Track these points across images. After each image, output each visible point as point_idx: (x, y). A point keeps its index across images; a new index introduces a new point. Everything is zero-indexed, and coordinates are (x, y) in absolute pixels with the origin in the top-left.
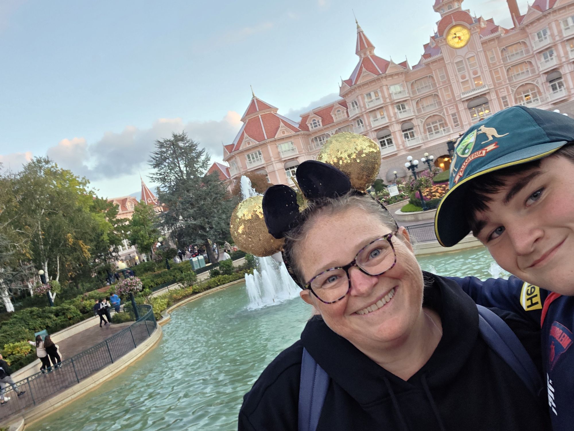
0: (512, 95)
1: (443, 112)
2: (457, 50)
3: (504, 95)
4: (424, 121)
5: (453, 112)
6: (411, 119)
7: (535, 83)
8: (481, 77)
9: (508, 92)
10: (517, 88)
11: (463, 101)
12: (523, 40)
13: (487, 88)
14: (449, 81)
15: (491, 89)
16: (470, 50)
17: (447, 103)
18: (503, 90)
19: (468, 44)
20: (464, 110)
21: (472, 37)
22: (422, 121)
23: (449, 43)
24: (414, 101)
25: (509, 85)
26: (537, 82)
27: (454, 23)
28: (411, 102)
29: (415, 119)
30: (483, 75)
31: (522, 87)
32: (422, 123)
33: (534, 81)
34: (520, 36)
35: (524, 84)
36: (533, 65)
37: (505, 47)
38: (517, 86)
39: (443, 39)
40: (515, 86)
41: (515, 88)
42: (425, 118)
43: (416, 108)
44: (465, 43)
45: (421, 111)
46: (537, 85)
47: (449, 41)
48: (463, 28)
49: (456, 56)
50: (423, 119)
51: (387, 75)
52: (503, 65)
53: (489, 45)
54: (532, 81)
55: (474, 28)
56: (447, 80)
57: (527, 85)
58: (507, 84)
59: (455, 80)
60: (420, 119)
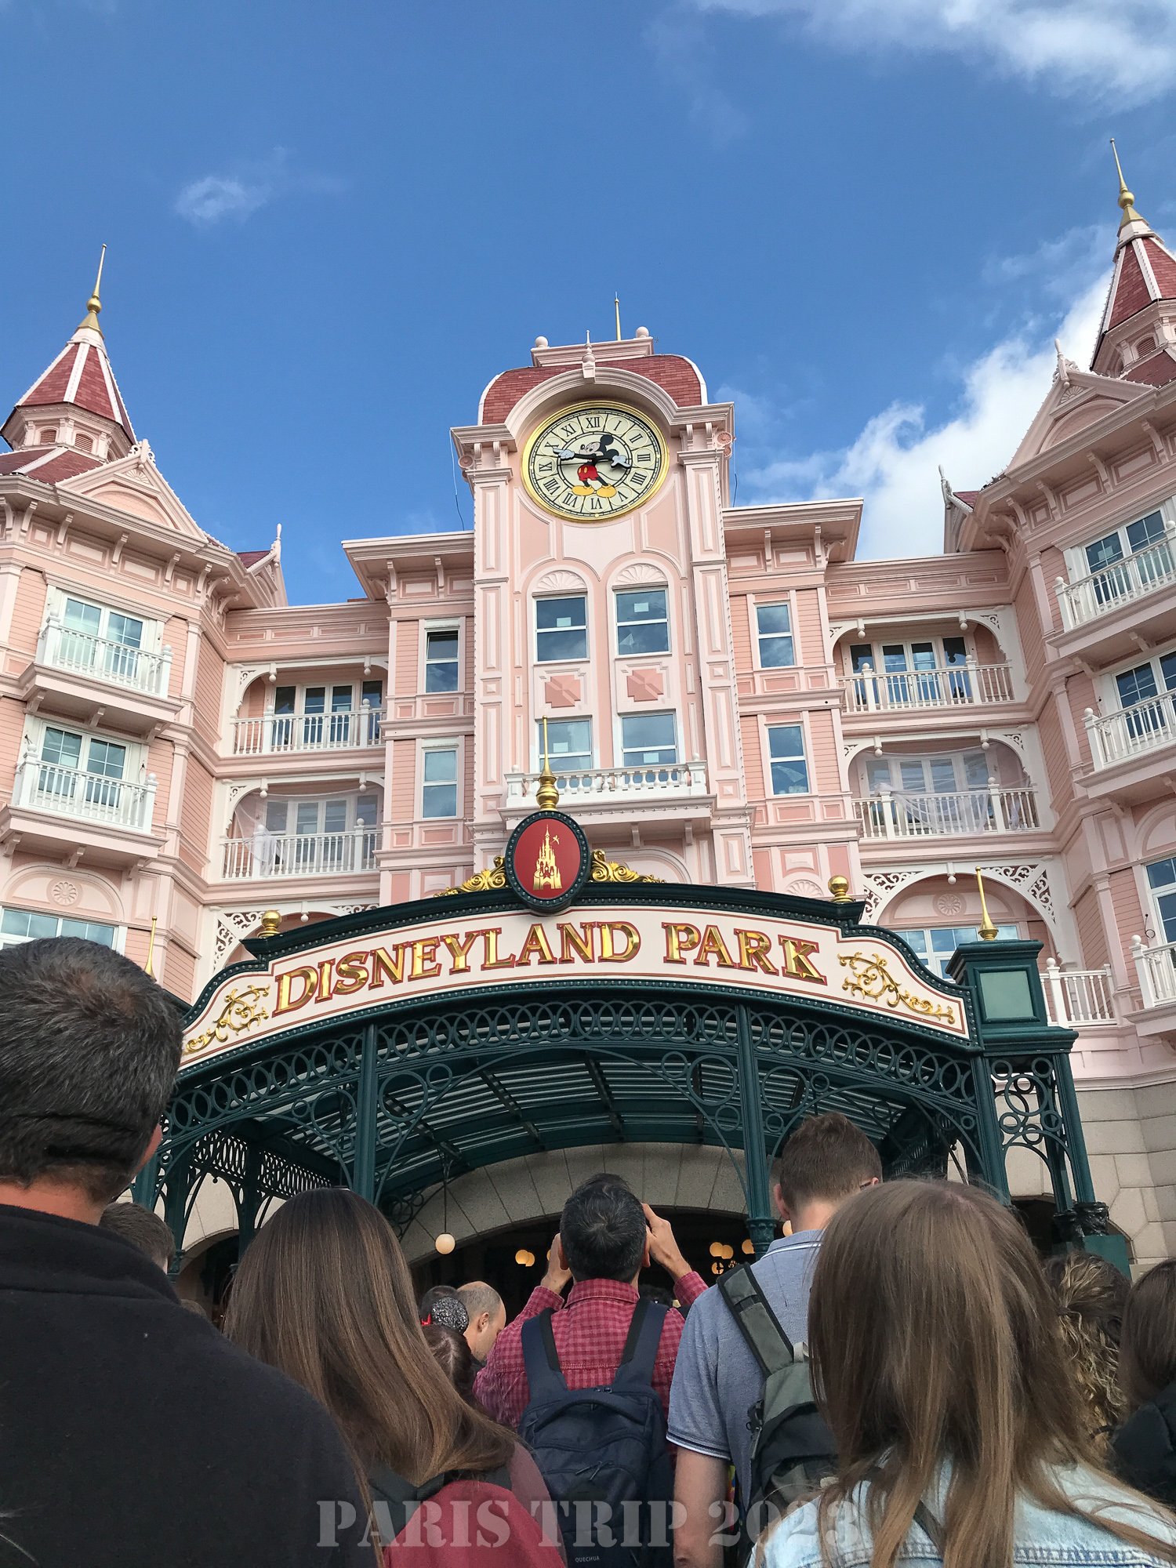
2: (569, 530)
4: (241, 934)
7: (1023, 888)
8: (679, 718)
10: (899, 887)
12: (976, 616)
13: (699, 790)
14: (470, 702)
15: (730, 812)
16: (645, 546)
17: (417, 841)
18: (806, 858)
19: (643, 511)
21: (676, 477)
22: (227, 934)
23: (535, 481)
24: (227, 789)
25: (853, 834)
26: (1037, 886)
27: (589, 368)
28: (180, 764)
29: (166, 883)
30: (693, 709)
31: (930, 898)
32: (223, 946)
33: (1016, 876)
34: (964, 584)
35: (952, 879)
36: (1024, 774)
37: (862, 627)
38: (900, 877)
39: (502, 439)
40: (885, 875)
41: (886, 888)
42: (254, 916)
43: (221, 837)
44: (626, 502)
45: (245, 869)
46: (1037, 903)
47: (537, 470)
48: (637, 421)
49: (554, 559)
50: (239, 923)
51: (62, 503)
52: (836, 702)
53: (770, 570)
54: (1006, 871)
55: (700, 427)
56: (461, 698)
57: (965, 895)
58: (845, 826)
59: (505, 696)
60: (220, 915)
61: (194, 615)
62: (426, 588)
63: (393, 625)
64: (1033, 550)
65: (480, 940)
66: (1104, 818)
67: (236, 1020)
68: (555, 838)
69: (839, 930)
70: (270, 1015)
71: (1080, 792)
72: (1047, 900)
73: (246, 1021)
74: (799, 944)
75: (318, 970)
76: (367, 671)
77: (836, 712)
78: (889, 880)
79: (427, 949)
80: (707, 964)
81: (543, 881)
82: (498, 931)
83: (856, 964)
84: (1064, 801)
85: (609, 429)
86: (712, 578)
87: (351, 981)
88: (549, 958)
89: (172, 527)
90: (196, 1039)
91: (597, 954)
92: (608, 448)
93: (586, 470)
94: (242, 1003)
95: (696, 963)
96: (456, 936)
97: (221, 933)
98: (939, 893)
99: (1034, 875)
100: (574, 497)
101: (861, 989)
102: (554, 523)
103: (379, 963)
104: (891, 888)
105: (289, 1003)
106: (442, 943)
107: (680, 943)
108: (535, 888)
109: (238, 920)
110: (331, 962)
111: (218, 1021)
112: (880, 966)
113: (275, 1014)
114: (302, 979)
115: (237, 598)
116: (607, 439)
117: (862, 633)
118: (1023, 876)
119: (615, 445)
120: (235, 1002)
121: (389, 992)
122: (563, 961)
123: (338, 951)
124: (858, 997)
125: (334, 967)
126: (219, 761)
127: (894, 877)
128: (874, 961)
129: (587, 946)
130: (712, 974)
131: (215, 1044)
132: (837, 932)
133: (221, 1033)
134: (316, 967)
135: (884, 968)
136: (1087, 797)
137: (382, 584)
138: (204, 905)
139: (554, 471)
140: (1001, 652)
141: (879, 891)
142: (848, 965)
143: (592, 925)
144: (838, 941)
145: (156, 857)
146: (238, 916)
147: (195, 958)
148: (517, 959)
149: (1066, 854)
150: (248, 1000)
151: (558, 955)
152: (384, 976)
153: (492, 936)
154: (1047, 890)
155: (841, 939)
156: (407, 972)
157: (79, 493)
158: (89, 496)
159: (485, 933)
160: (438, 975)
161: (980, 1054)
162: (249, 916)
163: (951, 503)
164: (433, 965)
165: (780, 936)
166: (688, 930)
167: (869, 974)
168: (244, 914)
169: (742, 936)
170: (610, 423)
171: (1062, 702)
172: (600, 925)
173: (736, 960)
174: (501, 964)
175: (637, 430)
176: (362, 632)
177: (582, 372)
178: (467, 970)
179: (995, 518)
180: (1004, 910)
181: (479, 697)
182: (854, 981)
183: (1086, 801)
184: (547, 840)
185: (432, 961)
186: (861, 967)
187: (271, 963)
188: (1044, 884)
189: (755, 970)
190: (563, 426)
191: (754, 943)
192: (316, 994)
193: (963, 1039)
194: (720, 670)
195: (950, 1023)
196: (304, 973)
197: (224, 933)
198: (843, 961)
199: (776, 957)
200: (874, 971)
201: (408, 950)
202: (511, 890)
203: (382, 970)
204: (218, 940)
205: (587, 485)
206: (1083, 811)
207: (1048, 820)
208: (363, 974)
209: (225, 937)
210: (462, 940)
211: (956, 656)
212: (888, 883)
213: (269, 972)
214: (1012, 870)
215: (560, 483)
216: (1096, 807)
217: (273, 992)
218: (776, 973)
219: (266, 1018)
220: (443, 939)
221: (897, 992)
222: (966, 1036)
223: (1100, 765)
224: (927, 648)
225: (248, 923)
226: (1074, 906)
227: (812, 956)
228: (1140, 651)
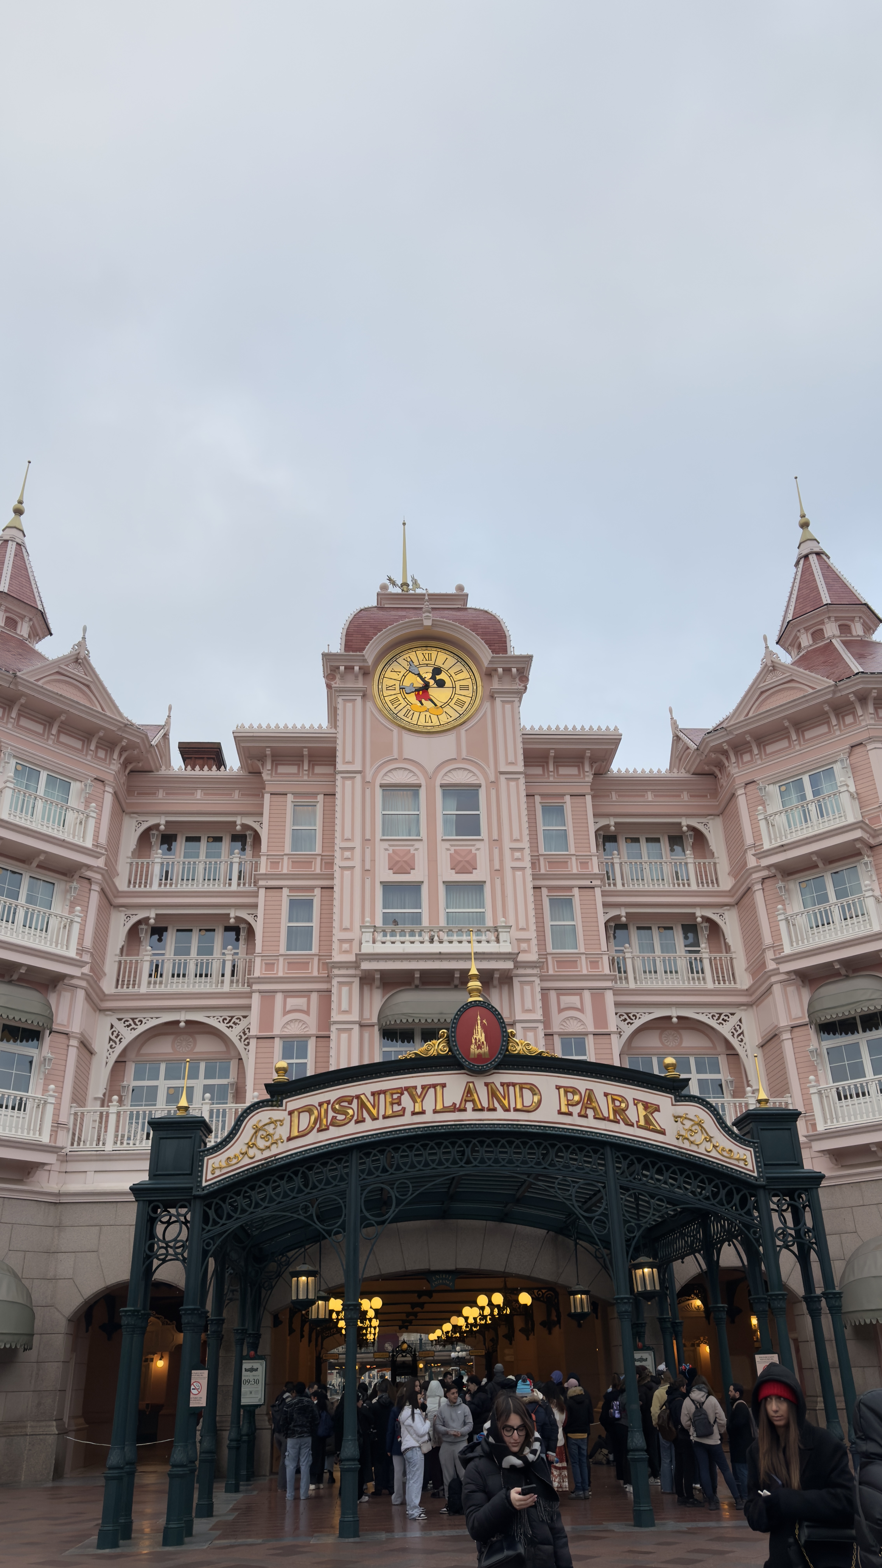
0: (614, 1037)
1: (243, 1024)
2: (407, 737)
3: (574, 1027)
4: (129, 1036)
5: (294, 1030)
6: (56, 978)
7: (725, 1030)
8: (487, 888)
9: (600, 1015)
10: (637, 1023)
11: (366, 980)
12: (694, 822)
13: (505, 947)
14: (329, 863)
15: (527, 965)
16: (464, 755)
17: (281, 970)
18: (574, 1000)
19: (463, 730)
20: (356, 1028)
21: (487, 705)
22: (118, 1035)
24: (122, 917)
25: (609, 984)
26: (735, 1029)
27: (427, 618)
28: (95, 898)
29: (81, 995)
30: (498, 882)
31: (657, 1032)
32: (114, 1045)
33: (720, 1020)
34: (686, 799)
35: (675, 1020)
36: (726, 943)
37: (612, 823)
38: (638, 1016)
39: (361, 664)
40: (627, 1014)
41: (628, 1024)
42: (141, 1021)
43: (116, 955)
44: (451, 719)
45: (134, 981)
46: (734, 1042)
47: (384, 689)
48: (460, 659)
49: (396, 759)
50: (128, 1026)
51: (20, 688)
52: (598, 882)
53: (551, 779)
54: (713, 1016)
55: (507, 670)
56: (319, 858)
57: (682, 1032)
58: (604, 978)
59: (357, 862)
60: (113, 1019)
61: (109, 778)
62: (293, 769)
63: (267, 797)
64: (740, 781)
65: (432, 1090)
66: (790, 985)
67: (261, 1143)
68: (484, 1021)
69: (673, 1097)
70: (285, 1140)
71: (771, 965)
72: (742, 1041)
73: (268, 1144)
74: (646, 1105)
75: (319, 1108)
76: (238, 828)
77: (598, 891)
78: (629, 1017)
79: (395, 1096)
80: (586, 1116)
81: (477, 1051)
82: (443, 1086)
83: (686, 1122)
84: (757, 968)
85: (439, 663)
86: (513, 784)
87: (342, 1117)
88: (480, 1107)
89: (100, 710)
90: (232, 1156)
91: (512, 1106)
92: (438, 677)
93: (421, 693)
94: (264, 1130)
95: (580, 1115)
96: (415, 1088)
97: (112, 1034)
98: (663, 1029)
100: (411, 712)
101: (688, 1139)
102: (396, 731)
103: (362, 1105)
104: (631, 1024)
105: (298, 1132)
106: (406, 1092)
107: (568, 1100)
108: (472, 1056)
109: (127, 1023)
110: (328, 1102)
111: (247, 1144)
112: (699, 1124)
113: (290, 1139)
114: (307, 1114)
115: (140, 765)
116: (437, 671)
117: (613, 828)
118: (725, 1021)
119: (443, 676)
120: (260, 1129)
121: (370, 1127)
122: (489, 1110)
123: (332, 1094)
124: (686, 1145)
125: (330, 1106)
126: (119, 894)
127: (633, 1016)
128: (696, 1119)
129: (505, 1099)
130: (591, 1124)
131: (246, 1161)
132: (671, 1098)
133: (251, 1152)
134: (317, 1105)
135: (703, 1125)
136: (778, 969)
137: (259, 764)
138: (100, 1010)
139: (398, 691)
140: (711, 850)
141: (623, 1025)
142: (679, 1122)
143: (508, 1085)
144: (673, 1105)
145: (79, 975)
146: (127, 1021)
147: (92, 1053)
148: (457, 1106)
149: (757, 1006)
150: (270, 1129)
151: (485, 1105)
152: (365, 1114)
153: (438, 1088)
154: (742, 1033)
155: (674, 1103)
156: (382, 1113)
157: (32, 680)
158: (40, 683)
159: (434, 1086)
160: (403, 1115)
161: (763, 1187)
162: (137, 1021)
163: (677, 736)
164: (400, 1108)
165: (634, 1099)
166: (575, 1091)
167: (693, 1129)
168: (133, 1019)
169: (609, 1097)
170: (439, 659)
171: (759, 897)
172: (514, 1085)
173: (606, 1115)
174: (445, 1110)
175: (459, 666)
176: (236, 797)
177: (422, 620)
178: (423, 1112)
179: (713, 756)
180: (711, 1045)
181: (338, 862)
182: (683, 1133)
183: (776, 972)
184: (479, 1022)
185: (399, 1104)
186: (688, 1124)
187: (285, 1101)
188: (740, 1028)
189: (618, 1122)
190: (404, 657)
191: (617, 1103)
192: (318, 1126)
193: (754, 1177)
194: (517, 855)
195: (746, 1165)
196: (309, 1110)
197: (115, 1034)
198: (676, 1118)
199: (632, 1114)
200: (696, 1127)
201: (382, 1096)
202: (454, 1056)
203: (364, 1110)
204: (110, 1039)
205: (422, 704)
206: (774, 979)
207: (744, 981)
208: (350, 1112)
209: (116, 1037)
210: (419, 1090)
211: (675, 847)
212: (629, 1020)
213: (284, 1108)
214: (717, 1016)
215: (402, 700)
216: (784, 977)
217: (287, 1123)
218: (632, 1125)
219: (282, 1142)
220: (407, 1089)
221: (711, 1142)
222: (755, 1174)
223: (787, 950)
224: (657, 840)
225: (135, 1027)
226: (762, 1046)
227: (656, 1114)
228: (816, 866)
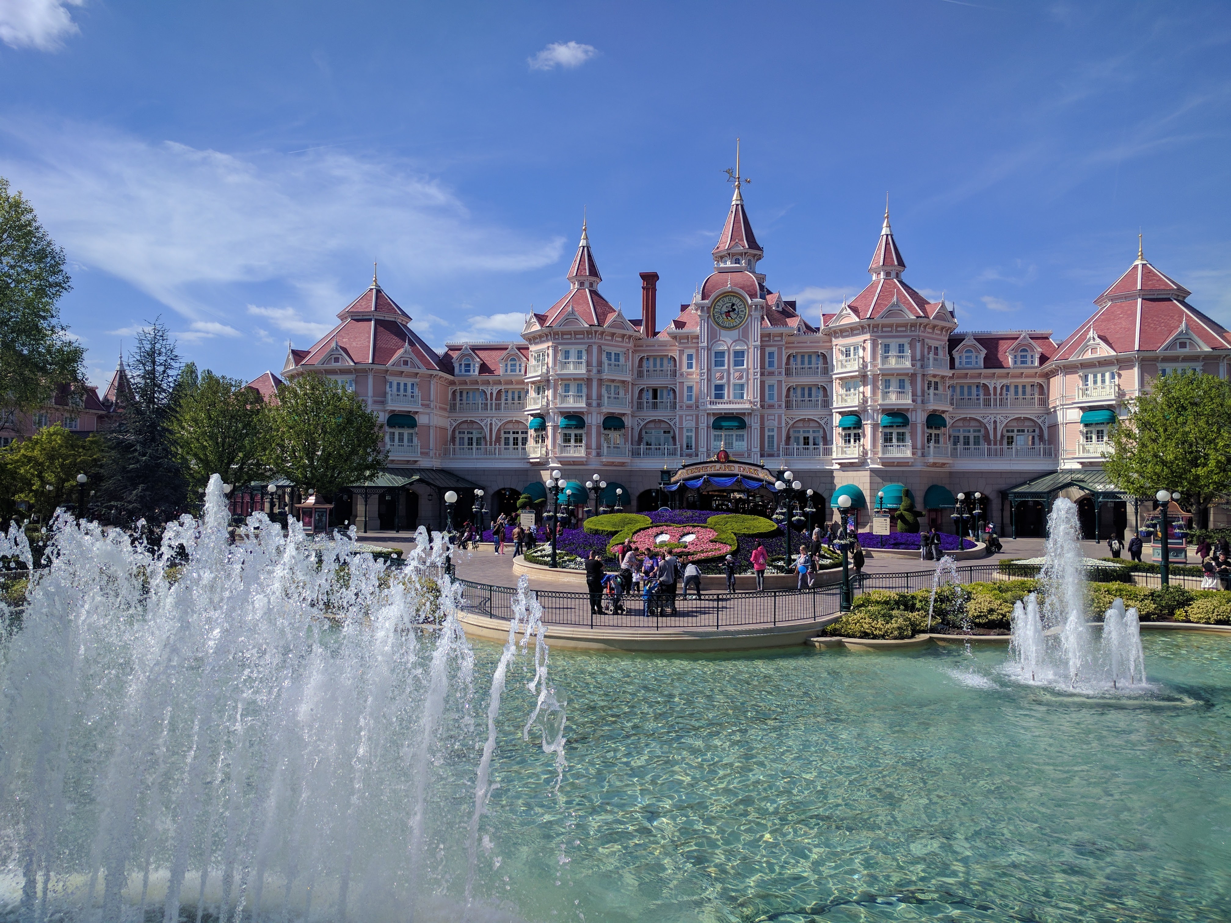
0: (784, 429)
1: (674, 420)
2: (722, 331)
4: (642, 424)
5: (689, 426)
6: (624, 414)
7: (822, 423)
8: (746, 385)
9: (780, 422)
10: (795, 421)
11: (708, 414)
13: (749, 406)
14: (698, 374)
15: (756, 409)
16: (741, 338)
17: (685, 409)
18: (773, 417)
19: (741, 328)
20: (706, 428)
21: (749, 318)
23: (714, 316)
24: (637, 387)
25: (783, 412)
26: (826, 422)
28: (630, 387)
29: (630, 416)
30: (749, 383)
31: (802, 422)
33: (821, 419)
34: (821, 343)
35: (807, 419)
36: (828, 394)
37: (794, 352)
39: (707, 306)
41: (792, 420)
43: (636, 400)
44: (737, 324)
45: (642, 407)
46: (825, 426)
47: (715, 313)
48: (741, 300)
49: (718, 340)
51: (605, 330)
52: (783, 379)
53: (771, 342)
54: (819, 418)
55: (756, 307)
56: (695, 372)
57: (810, 421)
58: (782, 410)
59: (705, 377)
60: (637, 418)
61: (630, 348)
62: (686, 341)
64: (834, 344)
65: (714, 467)
72: (827, 426)
73: (683, 475)
76: (669, 357)
79: (707, 468)
81: (722, 460)
83: (763, 473)
85: (734, 302)
86: (756, 349)
87: (697, 471)
89: (627, 328)
90: (676, 477)
91: (729, 470)
93: (727, 314)
95: (742, 472)
96: (711, 466)
98: (804, 421)
99: (825, 419)
100: (724, 322)
102: (718, 329)
105: (689, 473)
106: (709, 467)
111: (679, 475)
113: (686, 475)
114: (690, 470)
116: (733, 305)
117: (794, 354)
118: (823, 419)
119: (735, 307)
120: (681, 473)
121: (699, 474)
126: (635, 381)
127: (794, 418)
132: (761, 469)
133: (680, 477)
137: (675, 340)
139: (719, 314)
140: (828, 361)
141: (790, 421)
145: (629, 412)
146: (641, 419)
147: (633, 429)
148: (719, 470)
151: (724, 469)
153: (716, 466)
154: (828, 423)
156: (704, 470)
157: (608, 326)
160: (708, 471)
162: (644, 419)
170: (734, 300)
172: (730, 466)
175: (741, 303)
176: (668, 346)
178: (712, 470)
179: (828, 333)
189: (750, 473)
190: (722, 300)
194: (756, 373)
197: (638, 423)
205: (727, 318)
213: (686, 469)
215: (721, 317)
216: (834, 412)
217: (686, 472)
218: (753, 474)
223: (835, 405)
224: (812, 355)
225: (644, 421)
228: (849, 379)
